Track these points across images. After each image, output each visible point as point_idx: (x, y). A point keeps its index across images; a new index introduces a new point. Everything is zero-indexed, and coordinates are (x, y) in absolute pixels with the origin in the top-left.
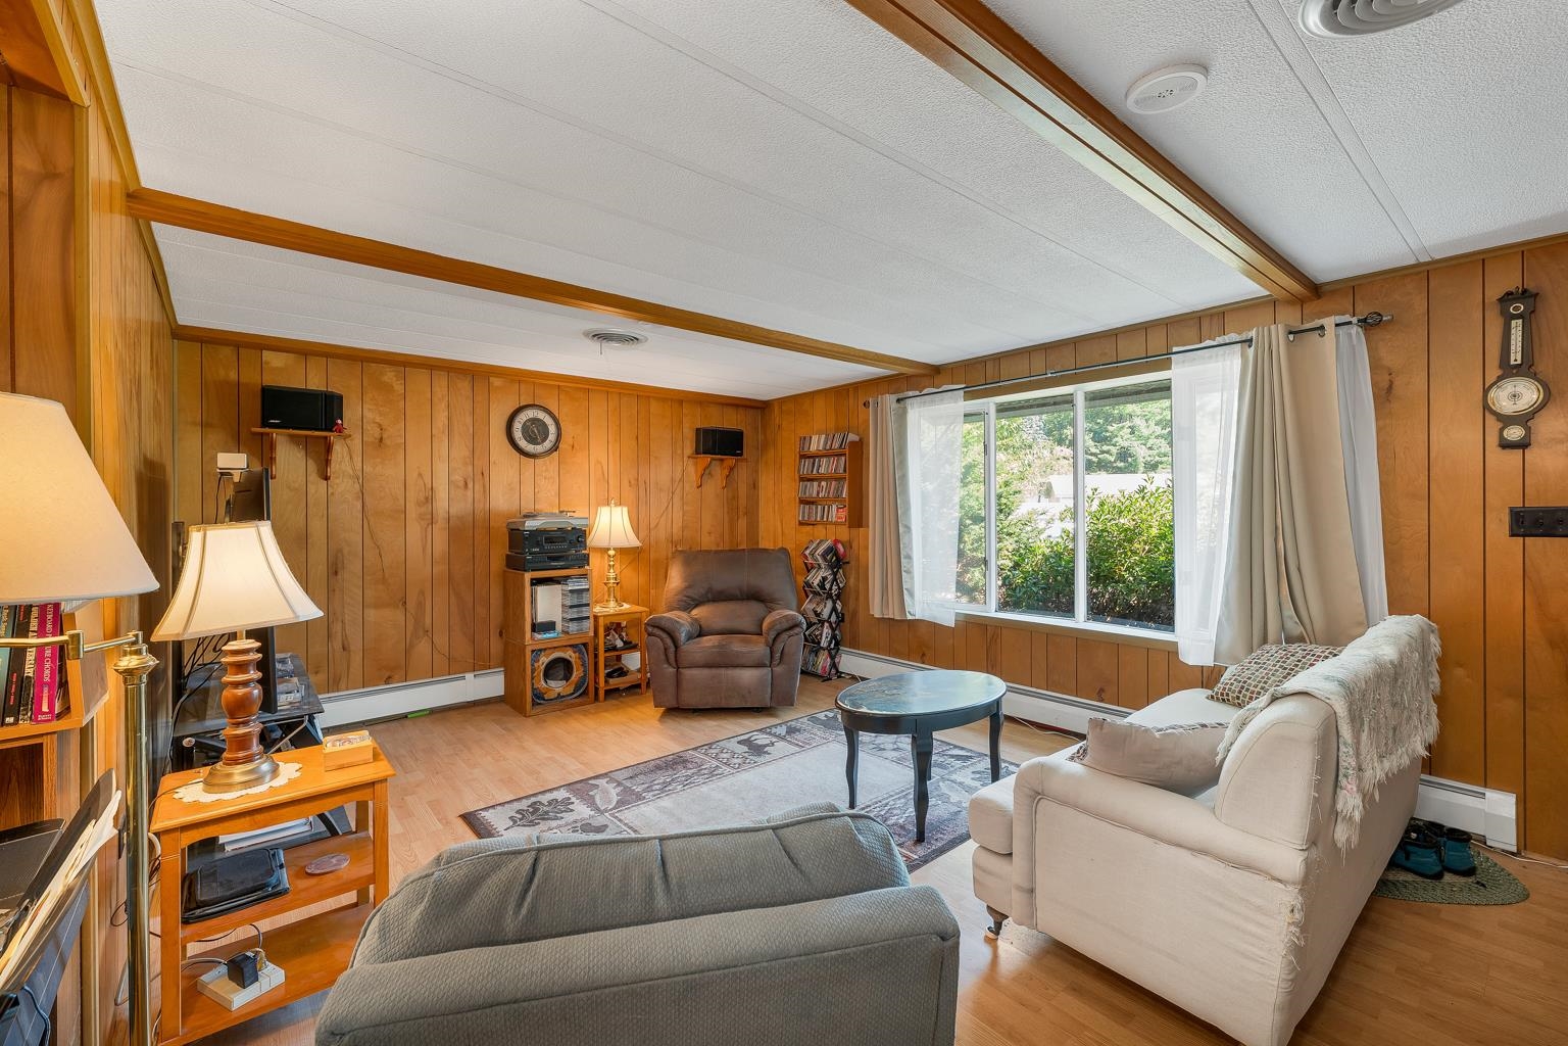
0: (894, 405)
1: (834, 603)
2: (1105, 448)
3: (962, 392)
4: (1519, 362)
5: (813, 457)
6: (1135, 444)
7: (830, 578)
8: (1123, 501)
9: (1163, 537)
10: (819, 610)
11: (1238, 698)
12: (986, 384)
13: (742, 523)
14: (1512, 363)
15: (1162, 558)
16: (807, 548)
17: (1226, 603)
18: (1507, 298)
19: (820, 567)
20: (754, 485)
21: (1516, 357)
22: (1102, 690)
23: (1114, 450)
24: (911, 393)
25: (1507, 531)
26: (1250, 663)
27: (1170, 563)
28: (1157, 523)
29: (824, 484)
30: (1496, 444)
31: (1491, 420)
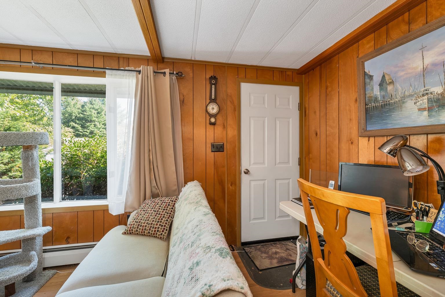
2: (85, 130)
4: (214, 98)
6: (96, 130)
8: (85, 142)
9: (103, 157)
11: (137, 231)
14: (212, 98)
15: (102, 166)
17: (130, 185)
18: (211, 78)
21: (213, 97)
22: (68, 238)
23: (89, 131)
25: (211, 151)
26: (141, 211)
27: (105, 168)
28: (100, 151)
30: (209, 123)
31: (207, 115)
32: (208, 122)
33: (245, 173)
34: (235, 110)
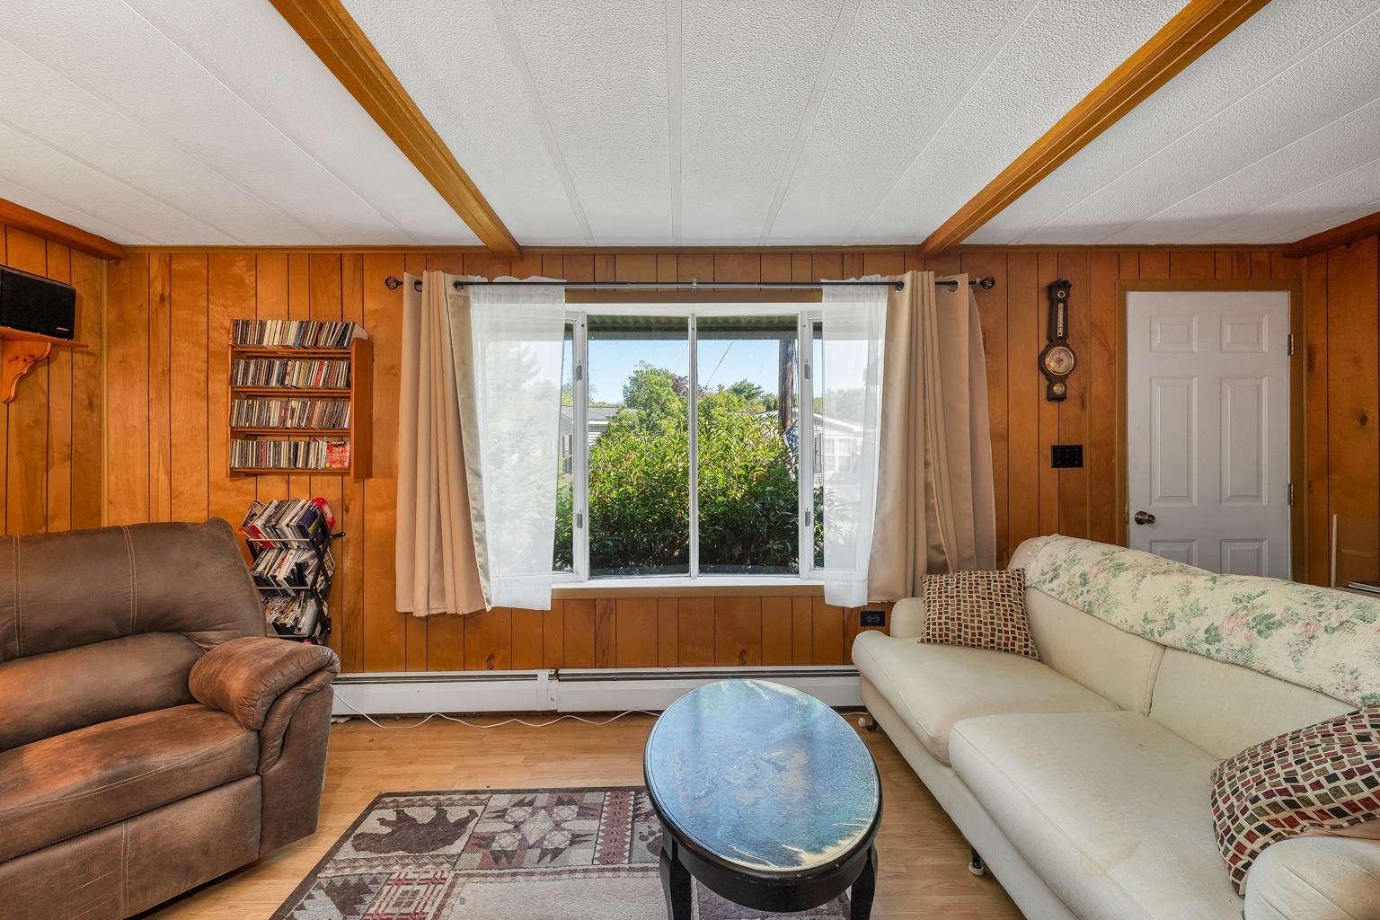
0: (451, 290)
1: (319, 604)
3: (563, 288)
4: (1063, 335)
5: (271, 356)
7: (313, 563)
10: (289, 622)
11: (960, 636)
12: (594, 283)
13: (60, 477)
14: (1057, 335)
16: (252, 516)
19: (286, 546)
20: (91, 403)
21: (1059, 332)
24: (477, 279)
25: (1050, 463)
29: (294, 404)
30: (1045, 397)
31: (1042, 377)
32: (1043, 394)
33: (1140, 522)
34: (1111, 359)
